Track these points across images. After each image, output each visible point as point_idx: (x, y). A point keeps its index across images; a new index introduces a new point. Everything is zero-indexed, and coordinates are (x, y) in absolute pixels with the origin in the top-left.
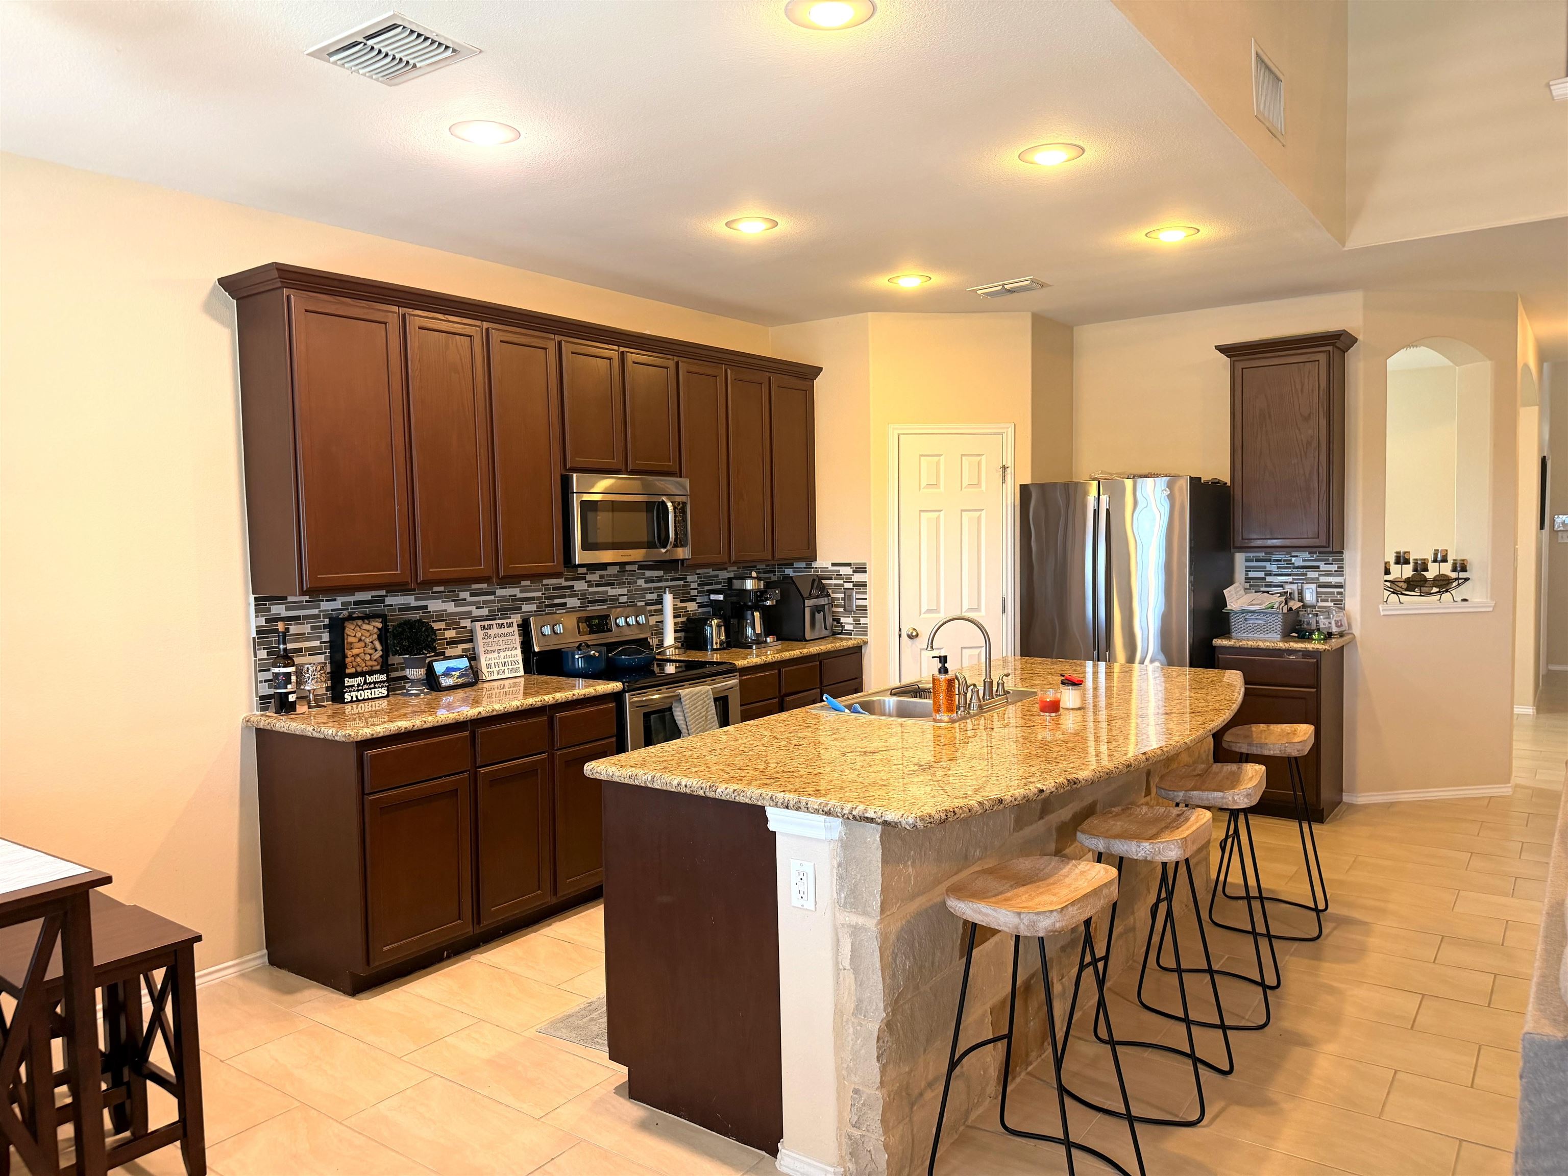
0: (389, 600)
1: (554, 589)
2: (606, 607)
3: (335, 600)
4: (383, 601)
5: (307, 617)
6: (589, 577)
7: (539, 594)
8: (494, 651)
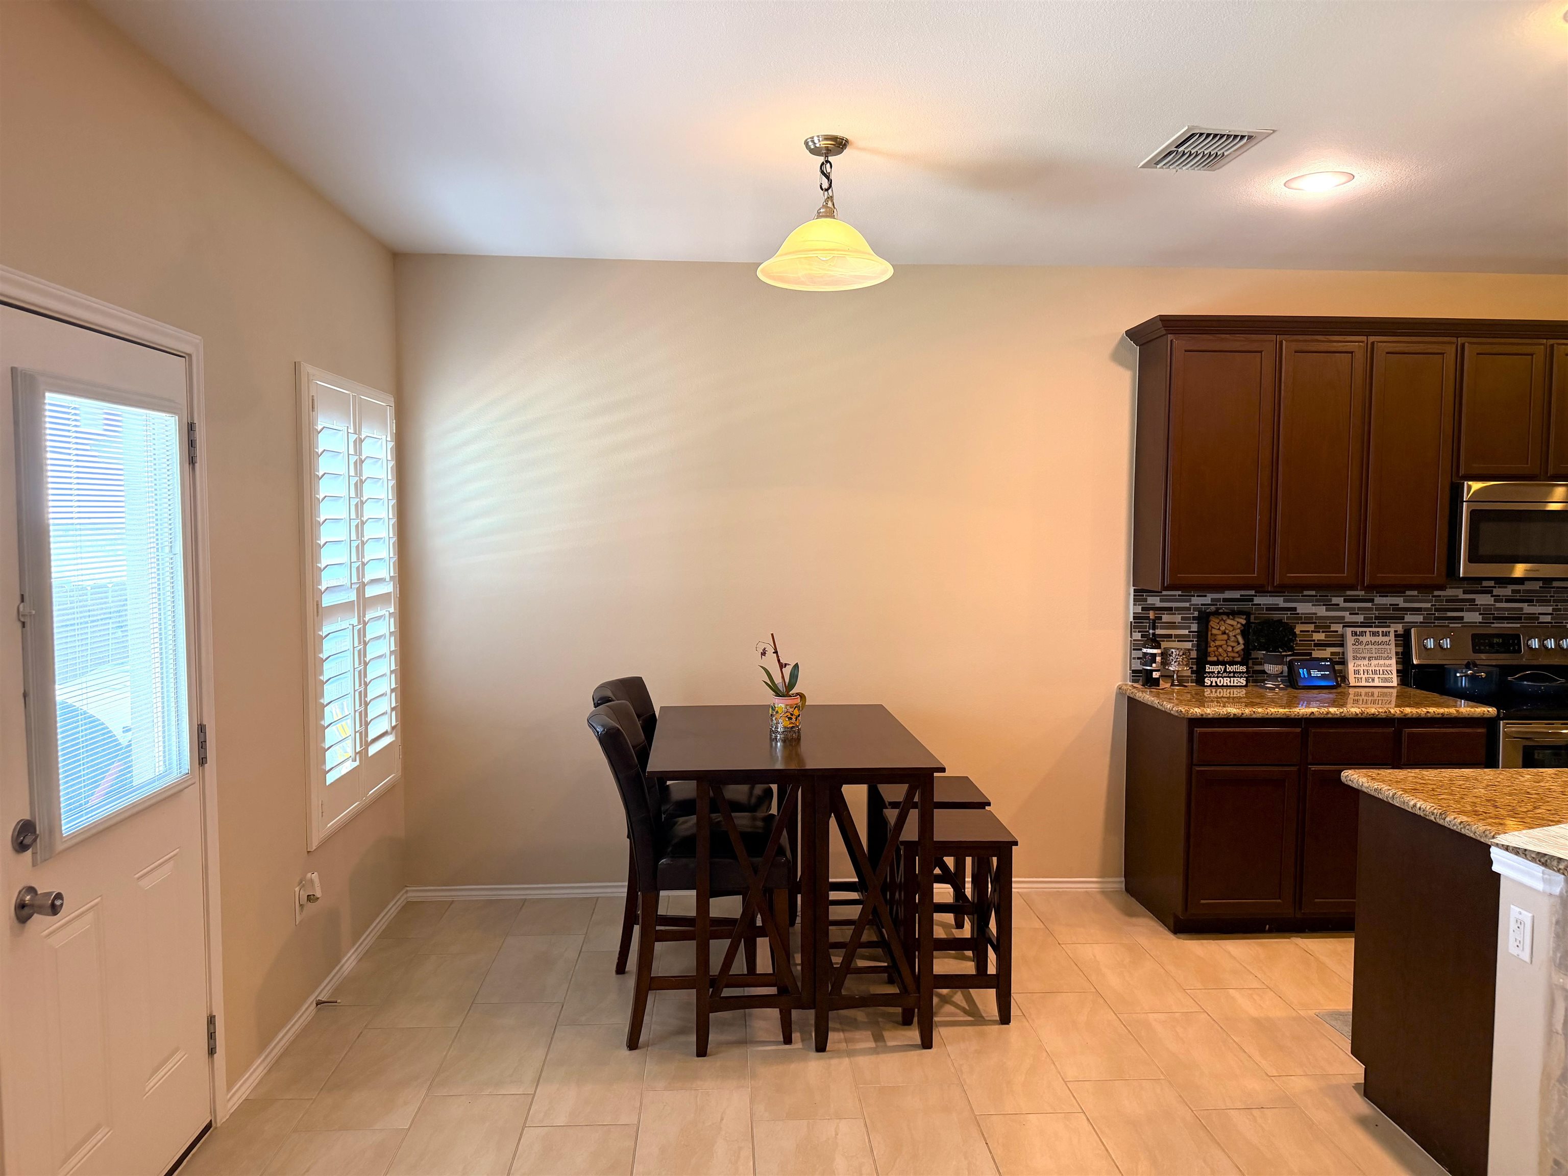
0: (1257, 600)
1: (1447, 601)
2: (1519, 625)
3: (1206, 596)
4: (1252, 600)
5: (1177, 609)
6: (1496, 592)
7: (1429, 605)
8: (1364, 658)
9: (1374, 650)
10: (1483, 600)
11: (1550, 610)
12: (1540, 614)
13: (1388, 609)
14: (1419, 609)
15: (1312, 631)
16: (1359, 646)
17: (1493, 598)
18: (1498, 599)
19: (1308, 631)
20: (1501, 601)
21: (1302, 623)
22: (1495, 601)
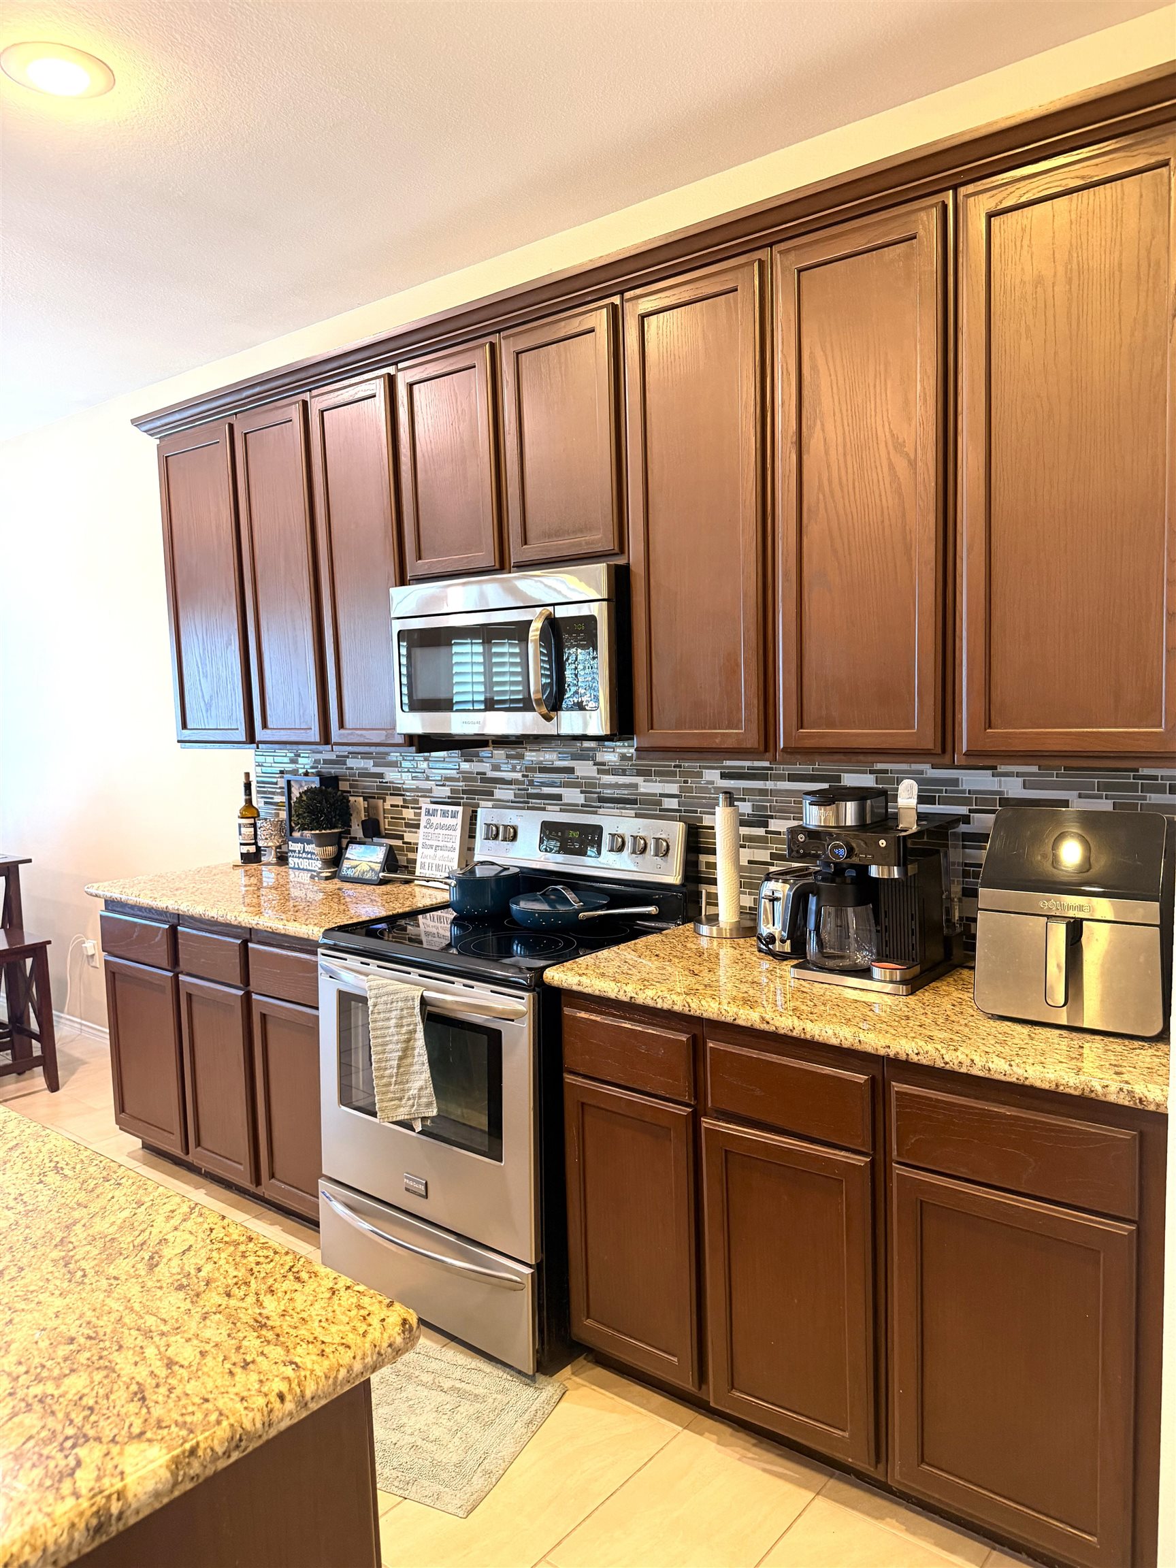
8: (431, 847)
9: (441, 836)
10: (584, 769)
11: (673, 788)
12: (662, 795)
13: (474, 780)
14: (510, 782)
15: (402, 807)
16: (429, 830)
17: (595, 767)
18: (603, 768)
19: (398, 806)
20: (607, 772)
21: (391, 794)
22: (599, 772)
